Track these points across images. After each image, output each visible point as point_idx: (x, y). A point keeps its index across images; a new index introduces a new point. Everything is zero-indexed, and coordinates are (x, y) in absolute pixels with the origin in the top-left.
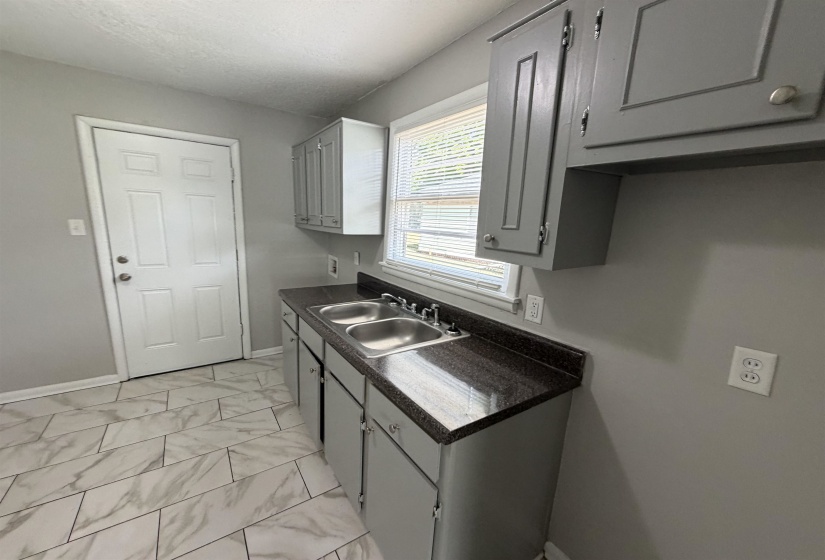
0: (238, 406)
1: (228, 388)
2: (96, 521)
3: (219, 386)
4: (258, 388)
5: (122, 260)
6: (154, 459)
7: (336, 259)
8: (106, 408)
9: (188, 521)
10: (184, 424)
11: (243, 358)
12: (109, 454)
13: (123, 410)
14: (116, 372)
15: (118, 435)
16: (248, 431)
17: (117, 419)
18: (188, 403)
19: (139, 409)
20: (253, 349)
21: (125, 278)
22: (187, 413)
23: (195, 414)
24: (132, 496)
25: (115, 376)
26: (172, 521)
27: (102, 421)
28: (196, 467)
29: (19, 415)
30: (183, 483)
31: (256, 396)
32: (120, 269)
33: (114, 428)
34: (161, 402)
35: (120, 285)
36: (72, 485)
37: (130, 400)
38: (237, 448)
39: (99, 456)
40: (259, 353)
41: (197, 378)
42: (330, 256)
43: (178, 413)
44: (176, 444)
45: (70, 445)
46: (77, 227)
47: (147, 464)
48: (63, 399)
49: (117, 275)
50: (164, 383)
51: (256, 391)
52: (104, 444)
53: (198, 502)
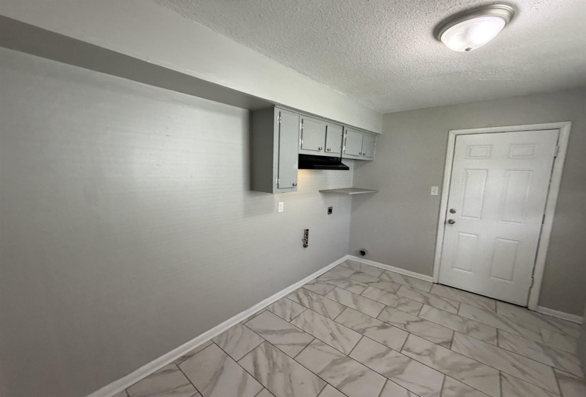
0: (516, 345)
1: (507, 324)
2: (412, 352)
3: (497, 317)
4: (540, 341)
5: (452, 211)
6: (445, 340)
8: (424, 294)
10: (469, 331)
11: (526, 308)
12: (422, 320)
13: (433, 300)
14: (432, 276)
15: (430, 314)
16: (523, 372)
17: (429, 304)
18: (472, 318)
19: (441, 305)
20: (539, 304)
21: (451, 222)
22: (471, 325)
23: (477, 329)
24: (431, 353)
25: (431, 278)
26: (451, 389)
27: (420, 300)
28: (473, 366)
29: (390, 278)
30: (461, 370)
31: (535, 346)
32: (450, 216)
33: (426, 308)
34: (455, 308)
35: (448, 226)
36: (405, 325)
37: (437, 296)
39: (417, 319)
40: (544, 310)
41: (483, 304)
43: (465, 321)
44: (460, 339)
45: (406, 304)
46: (434, 191)
47: (439, 341)
48: (406, 279)
49: (447, 220)
50: (459, 297)
51: (537, 343)
52: (422, 313)
53: (470, 391)
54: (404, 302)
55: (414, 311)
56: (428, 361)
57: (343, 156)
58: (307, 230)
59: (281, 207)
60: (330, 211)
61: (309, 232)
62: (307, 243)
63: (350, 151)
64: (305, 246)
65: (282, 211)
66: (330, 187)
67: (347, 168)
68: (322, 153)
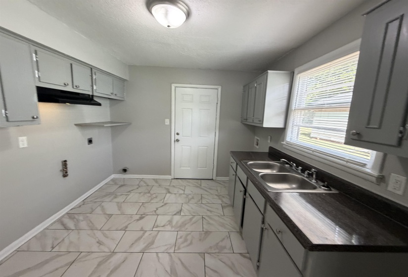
0: (208, 199)
1: (206, 190)
2: (159, 227)
3: (202, 189)
4: (217, 194)
5: (178, 134)
6: (178, 211)
7: (259, 139)
8: (167, 187)
9: (186, 240)
10: (189, 200)
11: (212, 179)
12: (166, 204)
13: (171, 189)
14: (171, 175)
15: (170, 198)
16: (211, 211)
17: (169, 192)
18: (191, 193)
19: (176, 191)
20: (217, 176)
21: (178, 141)
22: (190, 197)
23: (193, 198)
24: (170, 222)
25: (170, 176)
26: (181, 237)
27: (165, 191)
28: (191, 219)
30: (186, 225)
31: (216, 197)
32: (177, 137)
33: (168, 195)
34: (183, 190)
35: (176, 143)
36: (155, 211)
37: (174, 186)
38: (206, 218)
39: (163, 204)
40: (219, 178)
41: (195, 183)
42: (256, 137)
43: (187, 196)
44: (185, 207)
45: (156, 197)
46: (167, 122)
47: (175, 212)
48: (156, 180)
49: (176, 139)
50: (184, 183)
51: (216, 195)
52: (165, 200)
53: (190, 234)
55: (161, 200)
56: (168, 228)
57: (95, 94)
58: (65, 161)
59: (23, 142)
60: (90, 141)
61: (68, 163)
62: (66, 172)
63: (100, 90)
64: (65, 176)
65: (26, 146)
66: (88, 121)
67: (99, 105)
68: (69, 89)
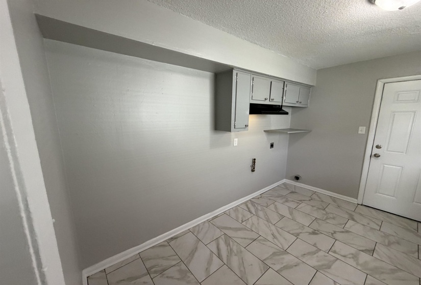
2: (338, 254)
3: (418, 236)
5: (378, 147)
6: (368, 249)
8: (350, 212)
12: (347, 232)
13: (356, 217)
14: (357, 199)
15: (354, 227)
17: (353, 220)
18: (394, 234)
19: (365, 221)
21: (377, 156)
22: (393, 239)
23: (398, 243)
25: (356, 200)
27: (347, 216)
29: (320, 198)
32: (376, 151)
33: (351, 222)
34: (378, 225)
35: (373, 159)
36: (332, 234)
37: (361, 214)
39: (343, 230)
43: (386, 236)
44: (381, 249)
45: (334, 218)
46: (362, 130)
47: (364, 249)
48: (334, 199)
49: (373, 154)
50: (381, 216)
52: (347, 226)
54: (332, 217)
55: (341, 224)
56: (351, 262)
57: (284, 104)
58: (255, 159)
59: (236, 142)
60: (272, 146)
61: (256, 161)
62: (254, 168)
63: (290, 100)
64: (253, 171)
65: (236, 145)
66: (273, 128)
67: (287, 113)
68: (267, 102)
